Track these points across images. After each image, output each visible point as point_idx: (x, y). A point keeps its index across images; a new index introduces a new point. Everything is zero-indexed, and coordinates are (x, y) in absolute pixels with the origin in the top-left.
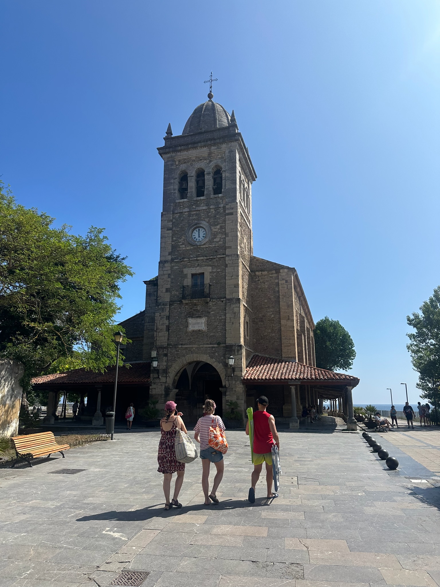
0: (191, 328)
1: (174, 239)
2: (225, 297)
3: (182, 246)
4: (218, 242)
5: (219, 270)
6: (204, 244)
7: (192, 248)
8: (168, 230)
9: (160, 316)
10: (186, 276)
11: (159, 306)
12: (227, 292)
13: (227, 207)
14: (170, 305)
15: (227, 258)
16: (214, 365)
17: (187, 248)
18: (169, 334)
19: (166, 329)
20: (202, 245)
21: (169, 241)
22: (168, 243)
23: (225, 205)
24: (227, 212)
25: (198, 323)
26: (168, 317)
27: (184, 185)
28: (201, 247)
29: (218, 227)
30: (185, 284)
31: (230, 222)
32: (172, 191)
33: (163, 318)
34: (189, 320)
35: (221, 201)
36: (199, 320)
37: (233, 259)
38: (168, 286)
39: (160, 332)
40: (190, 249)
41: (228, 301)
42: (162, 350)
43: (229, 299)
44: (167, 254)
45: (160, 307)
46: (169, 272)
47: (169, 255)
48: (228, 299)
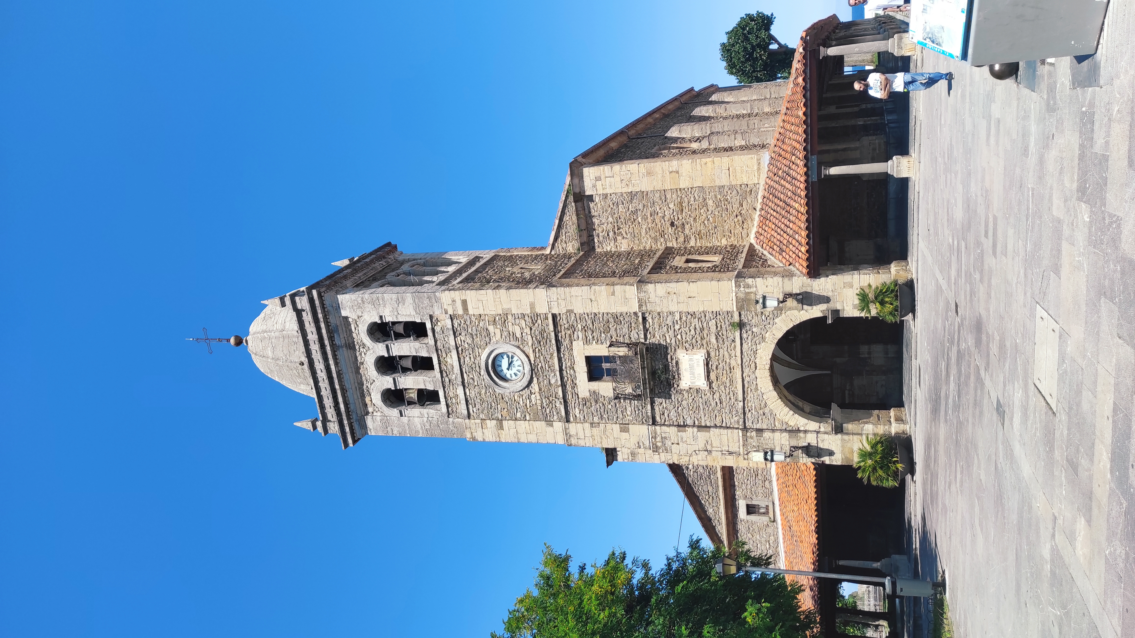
0: (701, 383)
1: (519, 415)
2: (635, 314)
3: (533, 400)
4: (522, 329)
5: (579, 326)
6: (528, 357)
7: (535, 380)
8: (502, 428)
9: (678, 444)
10: (594, 394)
11: (657, 447)
12: (624, 309)
13: (450, 312)
14: (654, 423)
15: (555, 311)
16: (780, 335)
17: (537, 390)
18: (716, 426)
19: (706, 431)
20: (529, 360)
21: (523, 426)
22: (528, 427)
23: (448, 316)
24: (460, 312)
25: (692, 367)
26: (681, 429)
27: (412, 395)
28: (533, 362)
29: (491, 328)
30: (611, 394)
31: (481, 305)
32: (425, 419)
33: (682, 438)
34: (684, 385)
35: (439, 323)
36: (684, 366)
37: (555, 299)
38: (617, 427)
39: (711, 444)
40: (539, 383)
41: (644, 308)
42: (749, 440)
43: (640, 306)
44: (551, 428)
45: (659, 444)
46: (587, 425)
47: (552, 426)
48: (639, 308)
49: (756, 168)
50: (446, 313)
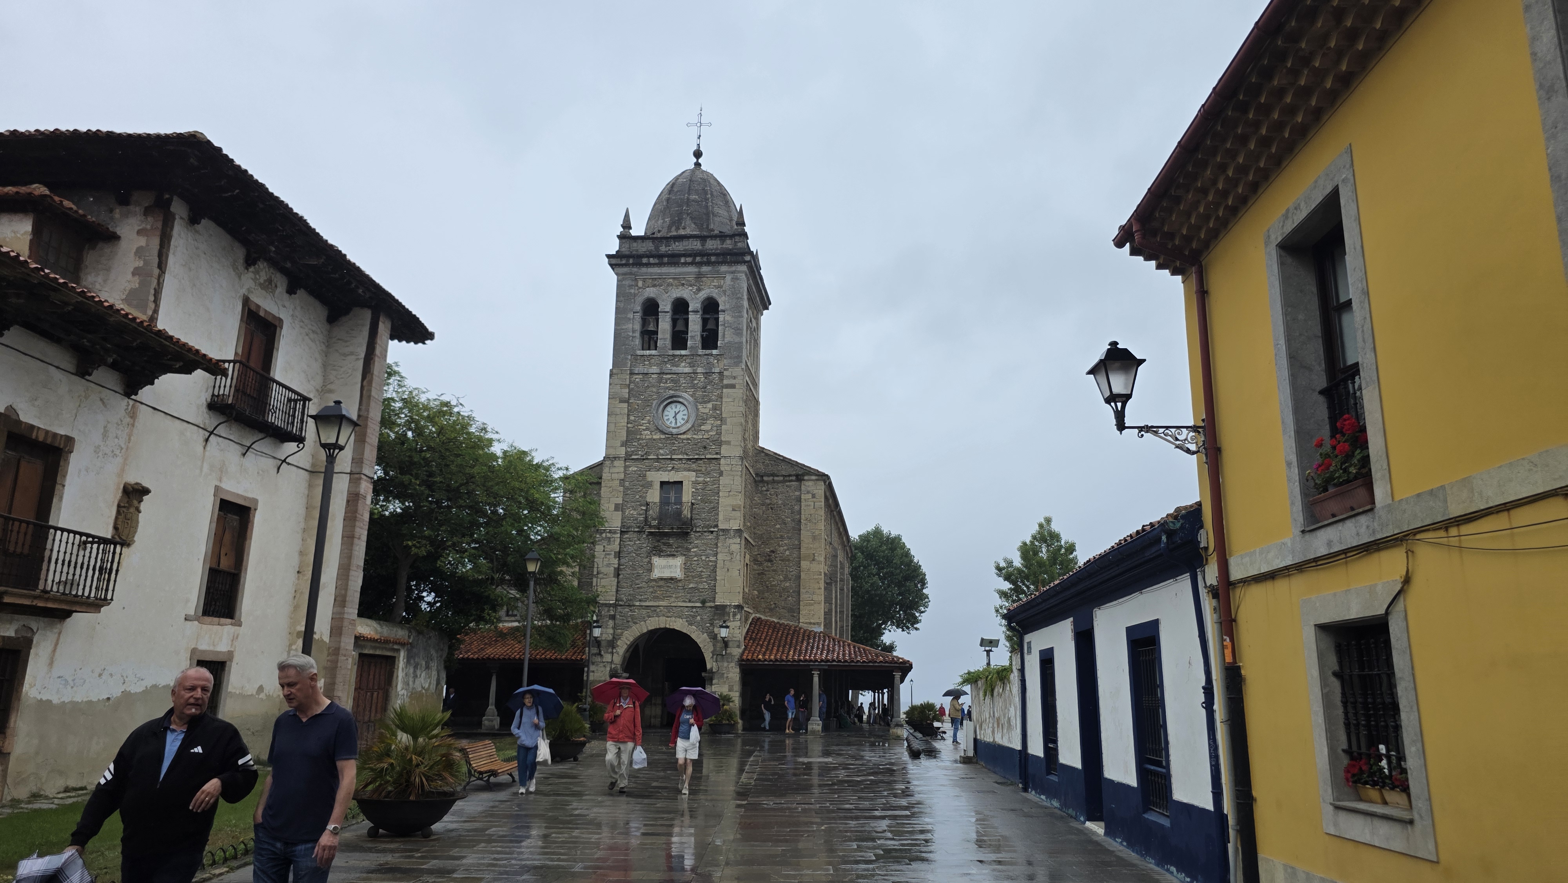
0: (656, 574)
1: (632, 418)
2: (717, 526)
3: (646, 432)
4: (708, 431)
5: (708, 479)
6: (684, 433)
7: (663, 436)
8: (621, 401)
9: (604, 551)
10: (650, 485)
11: (602, 533)
12: (721, 517)
13: (726, 373)
14: (622, 533)
15: (722, 461)
16: (693, 636)
17: (655, 437)
18: (618, 582)
19: (614, 574)
20: (681, 434)
21: (622, 421)
22: (621, 424)
23: (722, 370)
24: (725, 382)
25: (670, 567)
26: (617, 554)
27: (652, 325)
28: (679, 436)
29: (710, 405)
30: (649, 499)
31: (730, 400)
32: (631, 334)
33: (609, 554)
34: (655, 560)
35: (716, 361)
36: (671, 561)
37: (732, 463)
38: (620, 501)
39: (603, 578)
40: (660, 439)
41: (721, 533)
42: (606, 609)
43: (723, 530)
44: (619, 444)
45: (604, 535)
46: (622, 476)
47: (622, 446)
48: (721, 529)
49: (812, 621)
50: (725, 370)
